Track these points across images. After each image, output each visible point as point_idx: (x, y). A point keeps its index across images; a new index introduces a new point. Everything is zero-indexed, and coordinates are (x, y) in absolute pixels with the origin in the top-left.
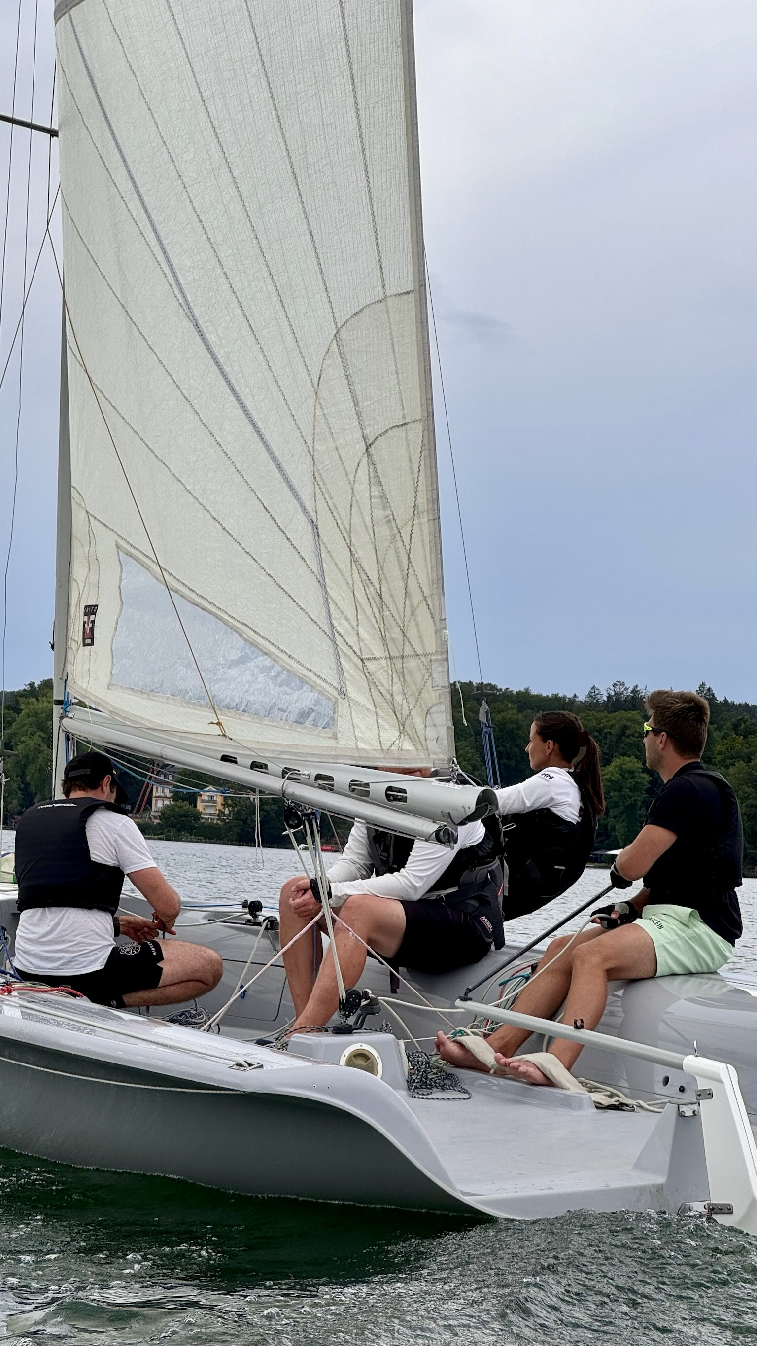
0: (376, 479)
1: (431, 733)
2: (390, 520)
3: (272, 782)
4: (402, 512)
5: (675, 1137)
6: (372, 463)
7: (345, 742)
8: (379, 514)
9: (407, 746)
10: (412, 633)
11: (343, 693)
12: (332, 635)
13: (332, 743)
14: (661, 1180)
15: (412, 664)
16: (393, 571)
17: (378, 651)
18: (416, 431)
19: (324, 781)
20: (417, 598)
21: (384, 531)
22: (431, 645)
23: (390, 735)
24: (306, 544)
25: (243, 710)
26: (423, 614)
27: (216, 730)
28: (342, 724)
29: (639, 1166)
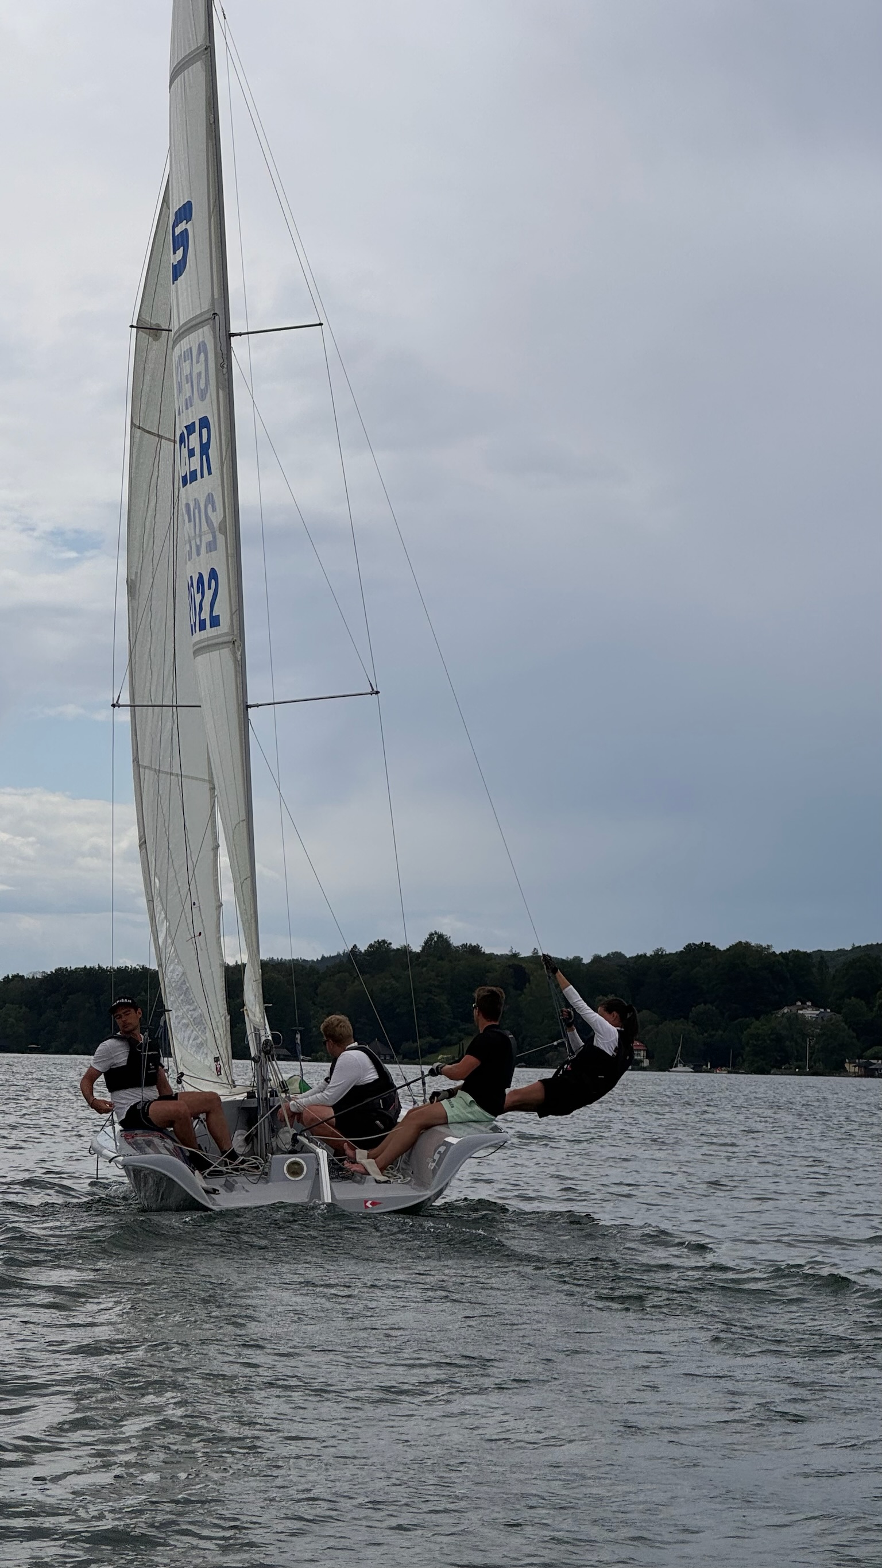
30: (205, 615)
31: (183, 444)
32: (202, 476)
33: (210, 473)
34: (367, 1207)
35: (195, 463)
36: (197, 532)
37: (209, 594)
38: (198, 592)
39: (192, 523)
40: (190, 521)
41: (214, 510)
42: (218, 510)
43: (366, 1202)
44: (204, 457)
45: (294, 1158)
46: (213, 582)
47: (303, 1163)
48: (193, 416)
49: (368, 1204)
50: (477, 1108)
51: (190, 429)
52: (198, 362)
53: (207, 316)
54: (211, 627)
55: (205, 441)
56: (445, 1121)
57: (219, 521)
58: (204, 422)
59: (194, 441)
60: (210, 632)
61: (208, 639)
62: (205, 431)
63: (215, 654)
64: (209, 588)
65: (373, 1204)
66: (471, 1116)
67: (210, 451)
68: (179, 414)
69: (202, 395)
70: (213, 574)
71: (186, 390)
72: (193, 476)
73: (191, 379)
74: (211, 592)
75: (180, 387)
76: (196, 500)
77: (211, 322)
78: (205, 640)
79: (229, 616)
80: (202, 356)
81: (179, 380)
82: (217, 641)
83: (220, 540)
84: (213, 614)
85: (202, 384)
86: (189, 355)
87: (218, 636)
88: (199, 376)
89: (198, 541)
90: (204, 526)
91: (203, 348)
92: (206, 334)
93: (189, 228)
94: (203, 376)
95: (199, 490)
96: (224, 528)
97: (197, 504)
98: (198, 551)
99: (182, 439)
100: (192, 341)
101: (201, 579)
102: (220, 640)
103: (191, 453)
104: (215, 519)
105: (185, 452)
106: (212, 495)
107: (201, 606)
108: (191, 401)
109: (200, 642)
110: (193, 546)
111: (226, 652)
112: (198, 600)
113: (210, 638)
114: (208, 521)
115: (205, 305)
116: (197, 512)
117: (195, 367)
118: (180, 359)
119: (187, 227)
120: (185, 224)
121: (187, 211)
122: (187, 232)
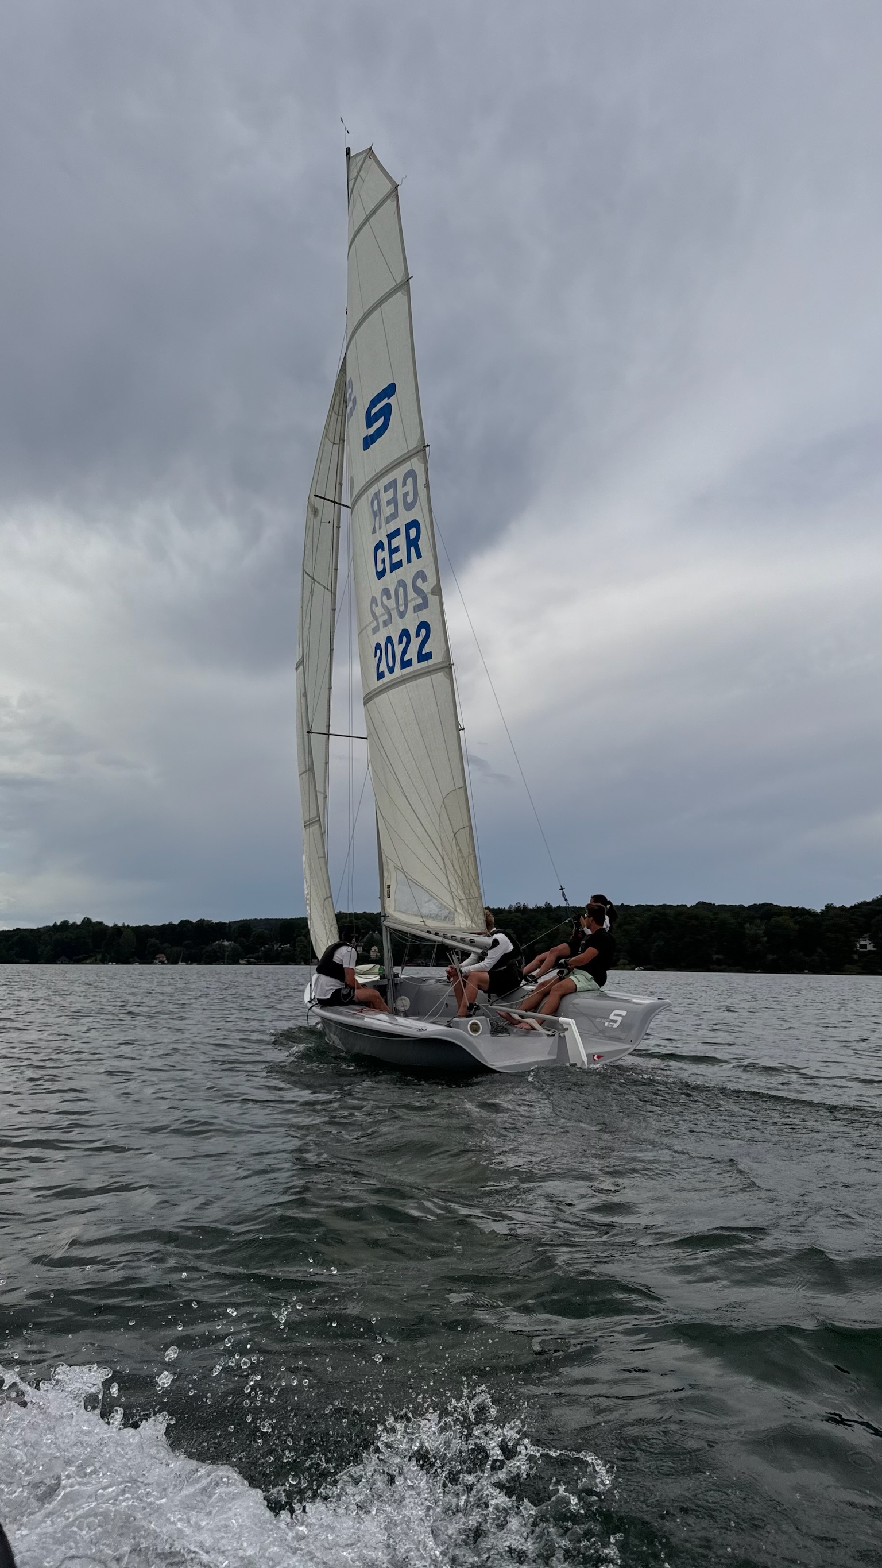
0: (457, 844)
1: (480, 922)
2: (462, 857)
3: (439, 939)
4: (466, 855)
5: (559, 1044)
6: (456, 840)
7: (457, 925)
8: (460, 855)
9: (474, 926)
10: (471, 891)
11: (456, 910)
12: (451, 893)
13: (452, 925)
14: (554, 1057)
15: (472, 900)
16: (465, 873)
17: (464, 897)
18: (468, 829)
19: (453, 938)
20: (472, 880)
21: (461, 860)
22: (477, 895)
23: (469, 923)
24: (442, 865)
25: (429, 917)
26: (474, 884)
27: (423, 923)
28: (456, 920)
29: (549, 1054)
30: (412, 654)
31: (380, 550)
32: (409, 561)
33: (419, 556)
35: (400, 556)
36: (401, 601)
37: (415, 642)
38: (400, 642)
39: (393, 599)
40: (389, 597)
41: (425, 580)
42: (429, 580)
44: (412, 549)
45: (474, 1020)
46: (423, 632)
47: (480, 1023)
48: (400, 523)
50: (594, 982)
51: (391, 537)
52: (404, 484)
53: (418, 450)
54: (419, 661)
55: (412, 535)
56: (574, 990)
57: (431, 586)
58: (414, 524)
59: (400, 541)
60: (416, 666)
61: (414, 671)
62: (413, 533)
63: (426, 680)
64: (418, 635)
66: (590, 988)
67: (419, 542)
68: (374, 531)
69: (409, 507)
70: (424, 625)
71: (388, 511)
72: (396, 566)
73: (394, 501)
74: (420, 639)
75: (376, 514)
76: (399, 581)
77: (421, 453)
78: (410, 673)
79: (444, 650)
80: (410, 481)
81: (376, 507)
82: (427, 670)
83: (433, 599)
84: (423, 652)
85: (410, 499)
86: (393, 484)
87: (428, 667)
88: (406, 494)
89: (402, 608)
90: (411, 594)
91: (411, 474)
92: (415, 464)
93: (392, 400)
94: (411, 494)
95: (406, 573)
96: (437, 591)
97: (402, 583)
98: (402, 615)
99: (379, 546)
100: (398, 474)
101: (405, 633)
102: (431, 669)
103: (393, 551)
104: (426, 587)
105: (383, 554)
106: (422, 572)
107: (404, 652)
108: (394, 516)
109: (402, 676)
110: (394, 613)
111: (440, 676)
112: (399, 649)
113: (417, 670)
114: (417, 590)
115: (413, 443)
116: (401, 588)
117: (401, 491)
118: (377, 495)
119: (389, 401)
120: (385, 401)
121: (390, 390)
122: (389, 405)
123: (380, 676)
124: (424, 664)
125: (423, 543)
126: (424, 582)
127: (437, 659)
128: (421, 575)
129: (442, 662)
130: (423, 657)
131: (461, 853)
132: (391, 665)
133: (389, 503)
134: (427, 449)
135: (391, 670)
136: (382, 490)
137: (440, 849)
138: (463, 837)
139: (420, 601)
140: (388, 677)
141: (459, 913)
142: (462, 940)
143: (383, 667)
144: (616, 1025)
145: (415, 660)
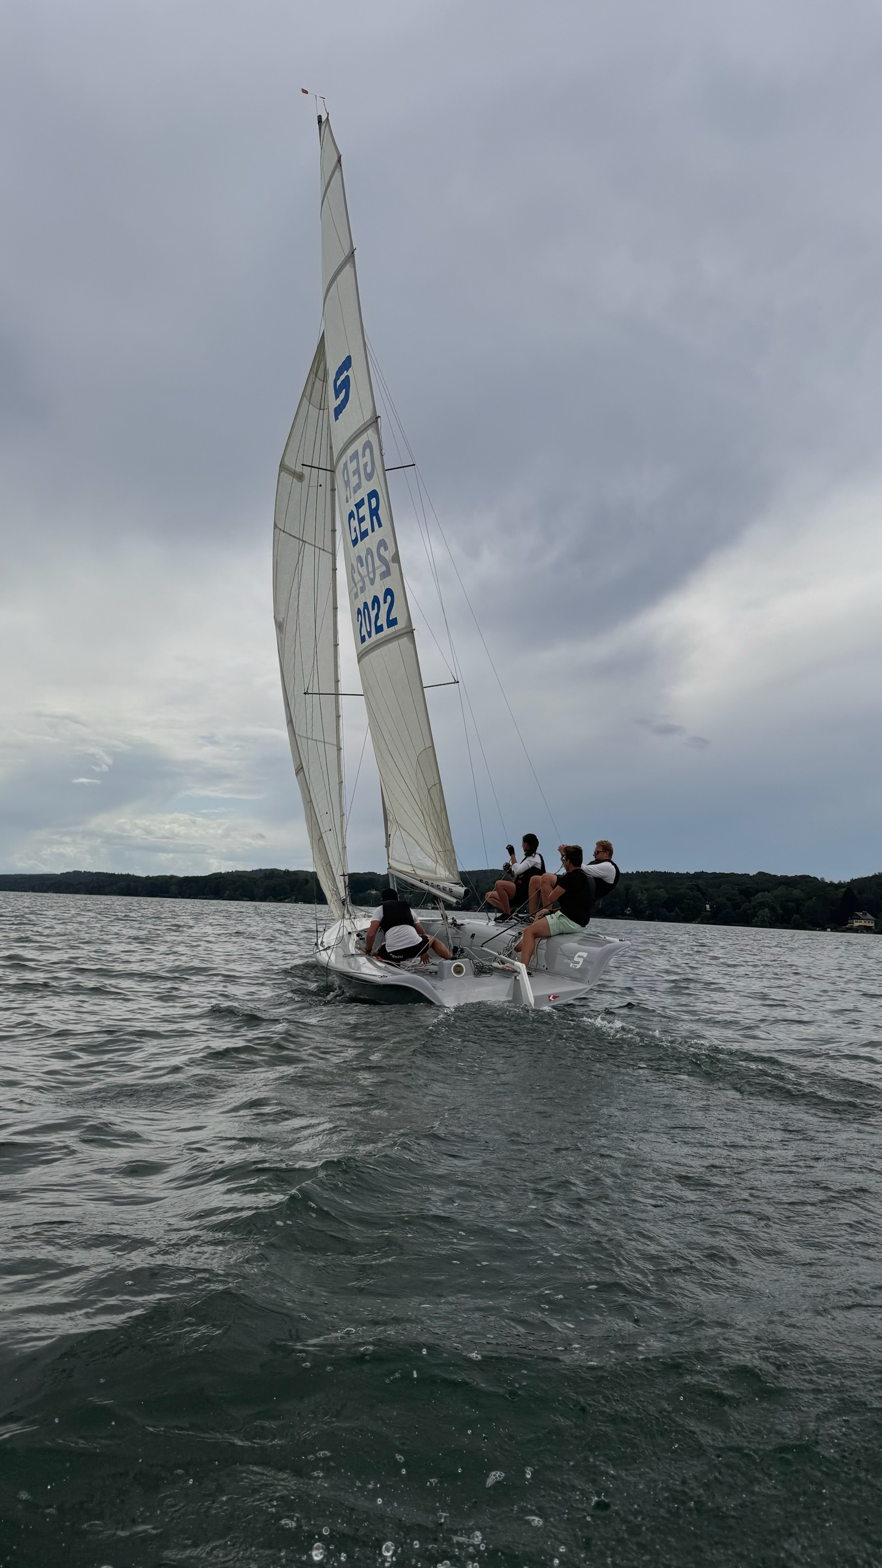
0: (432, 800)
1: (454, 872)
2: (437, 812)
3: (426, 887)
4: (439, 810)
6: (430, 796)
7: (438, 875)
8: (434, 810)
12: (431, 843)
13: (435, 876)
14: (510, 999)
15: (447, 853)
16: (440, 827)
17: (441, 849)
18: (438, 785)
19: (438, 887)
20: (446, 836)
21: (436, 816)
22: (451, 848)
23: (447, 873)
24: (422, 818)
27: (413, 872)
28: (438, 871)
29: (509, 995)
30: (382, 621)
31: (352, 519)
32: (373, 530)
33: (380, 525)
34: (550, 1000)
35: (366, 525)
36: (370, 569)
37: (384, 608)
38: (373, 609)
39: (365, 567)
40: (362, 565)
41: (386, 549)
42: (389, 548)
43: (549, 997)
44: (374, 518)
45: (457, 963)
46: (389, 598)
47: (463, 965)
48: (362, 494)
49: (551, 998)
51: (359, 505)
52: (364, 456)
53: (372, 421)
54: (388, 627)
55: (374, 506)
57: (392, 555)
58: (373, 494)
59: (364, 511)
60: (387, 631)
61: (385, 636)
62: (374, 501)
63: (394, 645)
64: (385, 602)
65: (554, 997)
67: (379, 512)
68: (347, 501)
69: (369, 477)
70: (389, 592)
71: (354, 480)
72: (364, 534)
73: (357, 472)
74: (387, 605)
75: (347, 483)
76: (367, 550)
77: (374, 424)
78: (382, 638)
79: (406, 615)
80: (368, 451)
81: (346, 479)
82: (395, 635)
83: (393, 566)
84: (391, 619)
85: (369, 470)
86: (355, 456)
87: (396, 632)
88: (366, 465)
89: (372, 576)
90: (378, 563)
91: (368, 445)
92: (370, 435)
93: (350, 373)
94: (369, 464)
95: (371, 542)
96: (396, 558)
97: (369, 551)
98: (372, 582)
99: (351, 515)
100: (358, 445)
101: (376, 600)
102: (398, 634)
103: (361, 520)
104: (388, 555)
105: (355, 523)
106: (384, 540)
107: (377, 617)
108: (359, 486)
109: (377, 641)
110: (367, 580)
111: (405, 640)
112: (373, 614)
113: (388, 635)
114: (382, 558)
115: (368, 416)
116: (369, 556)
117: (362, 461)
118: (345, 465)
119: (348, 373)
120: (345, 374)
121: (347, 364)
122: (347, 377)
123: (363, 639)
124: (392, 629)
125: (382, 512)
126: (385, 550)
127: (401, 624)
128: (382, 544)
129: (406, 628)
130: (392, 623)
131: (435, 808)
132: (369, 630)
133: (354, 473)
134: (379, 420)
135: (369, 634)
136: (349, 462)
137: (420, 805)
138: (434, 792)
139: (384, 569)
140: (369, 641)
141: (440, 864)
142: (444, 890)
143: (364, 632)
144: (578, 966)
145: (385, 626)
